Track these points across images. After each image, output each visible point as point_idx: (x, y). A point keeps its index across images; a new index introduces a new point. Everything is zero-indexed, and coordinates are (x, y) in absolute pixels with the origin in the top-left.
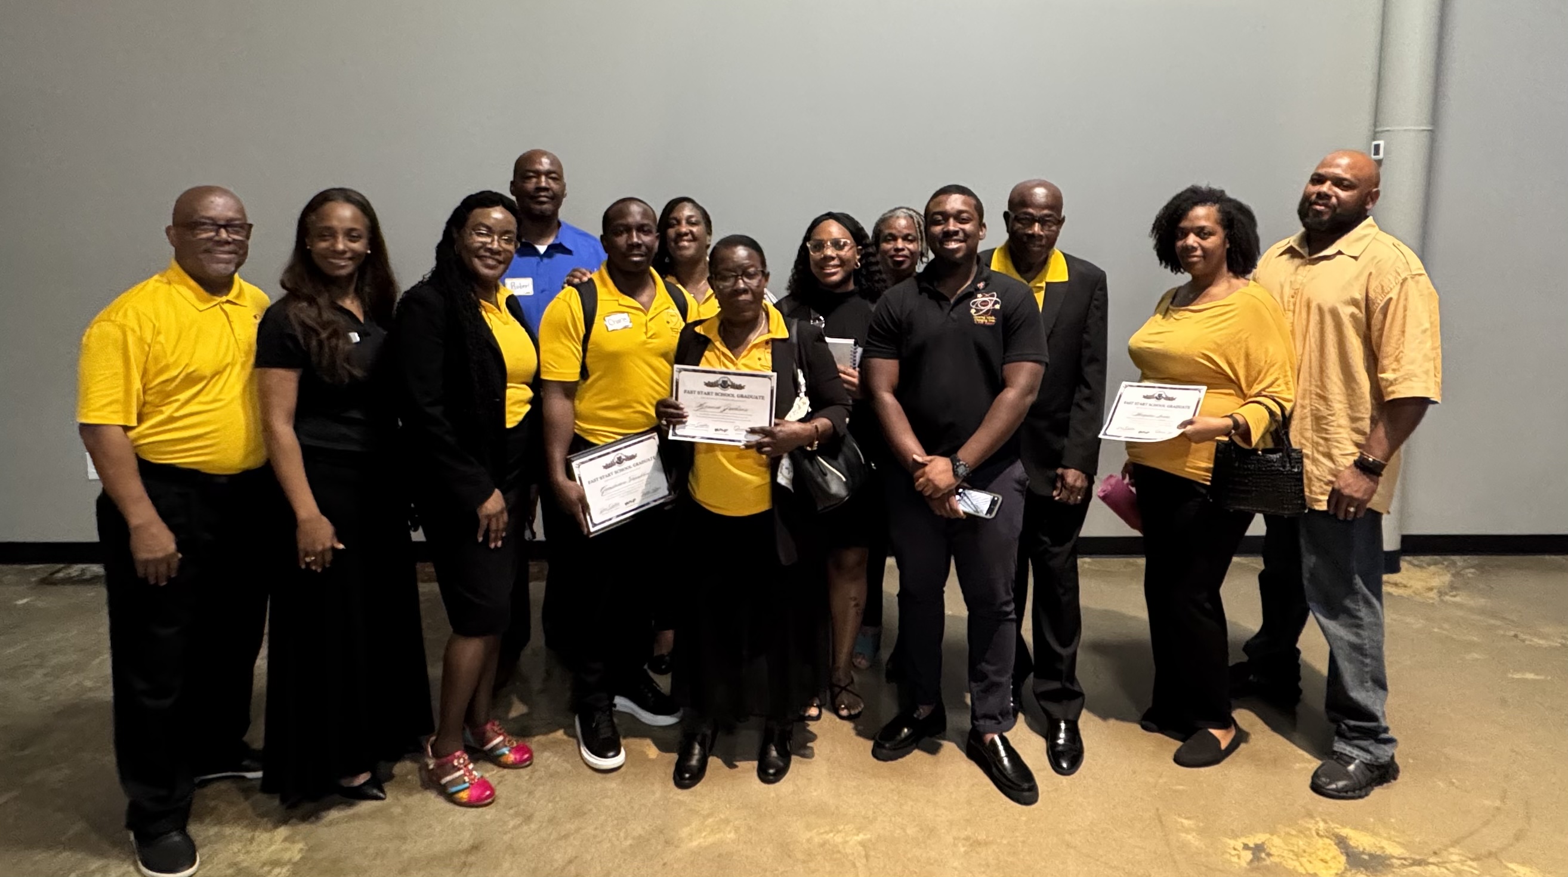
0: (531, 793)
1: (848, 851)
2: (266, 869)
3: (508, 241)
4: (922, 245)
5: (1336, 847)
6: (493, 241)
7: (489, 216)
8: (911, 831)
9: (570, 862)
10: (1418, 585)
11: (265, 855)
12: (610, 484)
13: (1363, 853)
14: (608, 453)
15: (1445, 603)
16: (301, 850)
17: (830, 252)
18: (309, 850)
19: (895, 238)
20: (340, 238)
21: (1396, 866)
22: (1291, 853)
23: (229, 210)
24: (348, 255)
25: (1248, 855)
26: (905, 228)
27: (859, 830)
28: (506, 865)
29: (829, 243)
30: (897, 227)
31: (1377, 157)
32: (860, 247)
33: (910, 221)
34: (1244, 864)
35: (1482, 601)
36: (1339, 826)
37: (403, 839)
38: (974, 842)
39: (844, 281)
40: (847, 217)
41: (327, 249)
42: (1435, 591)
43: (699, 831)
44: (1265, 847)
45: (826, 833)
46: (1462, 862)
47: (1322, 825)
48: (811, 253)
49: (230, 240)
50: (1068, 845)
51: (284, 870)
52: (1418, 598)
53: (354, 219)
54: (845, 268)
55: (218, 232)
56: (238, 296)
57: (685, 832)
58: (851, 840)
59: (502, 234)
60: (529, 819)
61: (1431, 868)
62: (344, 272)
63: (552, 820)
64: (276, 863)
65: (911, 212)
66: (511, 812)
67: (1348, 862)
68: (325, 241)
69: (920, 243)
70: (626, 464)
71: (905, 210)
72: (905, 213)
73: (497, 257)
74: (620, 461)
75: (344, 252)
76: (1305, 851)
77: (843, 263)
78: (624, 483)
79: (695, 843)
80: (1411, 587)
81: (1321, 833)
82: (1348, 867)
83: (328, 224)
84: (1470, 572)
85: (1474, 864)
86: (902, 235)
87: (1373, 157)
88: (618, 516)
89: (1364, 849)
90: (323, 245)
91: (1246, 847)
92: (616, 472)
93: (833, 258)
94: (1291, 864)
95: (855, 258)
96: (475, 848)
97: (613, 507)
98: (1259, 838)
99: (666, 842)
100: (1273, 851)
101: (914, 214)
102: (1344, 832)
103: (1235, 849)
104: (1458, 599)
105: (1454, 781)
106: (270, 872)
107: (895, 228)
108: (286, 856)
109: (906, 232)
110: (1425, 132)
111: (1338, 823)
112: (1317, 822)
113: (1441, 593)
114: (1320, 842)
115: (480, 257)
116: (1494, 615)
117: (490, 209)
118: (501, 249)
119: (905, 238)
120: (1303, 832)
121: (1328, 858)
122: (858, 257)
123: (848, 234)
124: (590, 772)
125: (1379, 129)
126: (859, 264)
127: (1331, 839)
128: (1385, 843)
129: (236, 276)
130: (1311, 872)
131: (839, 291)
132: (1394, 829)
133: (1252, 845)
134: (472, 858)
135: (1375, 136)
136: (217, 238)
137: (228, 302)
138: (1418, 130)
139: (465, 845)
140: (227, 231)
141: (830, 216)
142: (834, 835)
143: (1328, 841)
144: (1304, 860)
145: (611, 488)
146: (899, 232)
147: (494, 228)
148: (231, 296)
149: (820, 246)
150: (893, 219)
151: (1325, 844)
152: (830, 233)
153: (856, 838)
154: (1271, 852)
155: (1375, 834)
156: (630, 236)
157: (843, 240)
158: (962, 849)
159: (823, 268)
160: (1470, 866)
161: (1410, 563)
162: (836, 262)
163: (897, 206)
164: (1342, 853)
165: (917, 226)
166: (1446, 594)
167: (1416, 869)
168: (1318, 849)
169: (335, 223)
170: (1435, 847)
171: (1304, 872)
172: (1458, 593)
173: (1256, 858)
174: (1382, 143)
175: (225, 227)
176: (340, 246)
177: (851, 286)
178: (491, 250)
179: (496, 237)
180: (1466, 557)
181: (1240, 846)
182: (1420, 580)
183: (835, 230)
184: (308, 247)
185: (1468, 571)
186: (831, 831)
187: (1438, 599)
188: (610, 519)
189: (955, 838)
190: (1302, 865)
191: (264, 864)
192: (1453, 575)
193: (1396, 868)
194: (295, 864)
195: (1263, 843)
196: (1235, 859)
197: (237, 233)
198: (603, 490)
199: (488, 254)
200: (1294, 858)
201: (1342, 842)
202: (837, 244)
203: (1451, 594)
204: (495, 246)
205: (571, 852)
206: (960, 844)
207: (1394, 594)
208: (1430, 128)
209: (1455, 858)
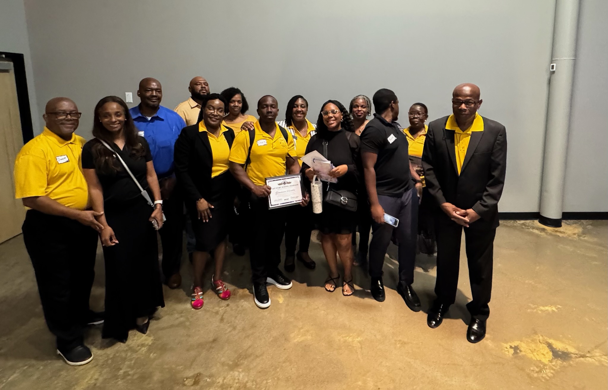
0: (236, 317)
1: (354, 345)
2: (139, 347)
3: (221, 112)
4: (368, 109)
5: (547, 348)
6: (215, 112)
7: (213, 103)
8: (378, 337)
9: (250, 347)
10: (569, 232)
11: (139, 342)
12: (280, 191)
13: (559, 351)
14: (281, 180)
15: (581, 240)
16: (152, 340)
17: (331, 115)
18: (155, 340)
19: (358, 107)
20: (113, 116)
21: (573, 357)
22: (530, 350)
23: (71, 107)
24: (118, 122)
25: (512, 351)
26: (362, 103)
27: (358, 335)
28: (226, 348)
29: (330, 112)
30: (359, 102)
31: (553, 70)
32: (342, 113)
33: (364, 100)
34: (511, 355)
35: (595, 240)
36: (548, 338)
37: (189, 336)
38: (403, 342)
39: (337, 126)
40: (336, 101)
41: (108, 121)
42: (576, 235)
43: (298, 335)
44: (519, 347)
45: (346, 337)
46: (600, 356)
47: (541, 338)
48: (323, 116)
49: (72, 119)
50: (440, 345)
51: (146, 348)
52: (570, 238)
53: (117, 108)
54: (337, 121)
55: (67, 117)
56: (74, 141)
57: (292, 335)
58: (355, 340)
59: (218, 109)
60: (234, 328)
61: (588, 359)
62: (117, 129)
63: (243, 329)
64: (143, 345)
65: (364, 97)
66: (229, 325)
67: (553, 355)
68: (107, 118)
69: (367, 108)
70: (287, 185)
71: (362, 96)
72: (362, 97)
73: (216, 117)
74: (285, 183)
75: (116, 122)
76: (535, 350)
77: (336, 119)
78: (285, 192)
79: (296, 340)
80: (567, 233)
81: (541, 341)
82: (553, 357)
83: (107, 111)
84: (589, 227)
85: (606, 357)
86: (361, 105)
87: (551, 70)
88: (281, 204)
89: (559, 349)
90: (106, 120)
91: (511, 347)
92: (283, 187)
93: (332, 117)
94: (530, 355)
95: (341, 117)
96: (215, 341)
97: (280, 200)
98: (515, 343)
99: (285, 339)
100: (522, 349)
101: (365, 98)
102: (551, 341)
103: (507, 348)
104: (585, 238)
105: (593, 318)
106: (140, 349)
107: (358, 103)
108: (147, 342)
109: (362, 104)
110: (572, 60)
111: (548, 337)
112: (539, 337)
113: (579, 236)
114: (541, 346)
115: (210, 118)
116: (600, 245)
117: (214, 100)
118: (217, 115)
119: (362, 106)
120: (533, 341)
121: (545, 353)
122: (342, 117)
123: (337, 108)
124: (258, 309)
125: (553, 59)
126: (343, 119)
127: (545, 344)
128: (567, 347)
129: (73, 134)
130: (539, 359)
131: (335, 130)
132: (571, 340)
133: (513, 346)
134: (213, 345)
135: (552, 62)
136: (67, 118)
137: (71, 143)
138: (570, 59)
139: (211, 339)
140: (70, 116)
141: (330, 101)
142: (349, 338)
143: (544, 345)
144: (535, 354)
145: (279, 193)
146: (360, 104)
147: (215, 107)
148: (72, 141)
149: (327, 113)
150: (357, 100)
151: (543, 347)
152: (330, 108)
153: (357, 339)
154: (522, 350)
155: (563, 342)
156: (268, 109)
157: (336, 110)
158: (398, 345)
159: (328, 122)
160: (605, 359)
161: (566, 223)
162: (333, 119)
163: (359, 95)
164: (550, 351)
165: (366, 102)
166: (581, 236)
167: (582, 359)
168: (540, 349)
169: (110, 111)
170: (589, 349)
171: (536, 359)
172: (586, 235)
173: (516, 353)
174: (555, 65)
175: (70, 114)
176: (114, 120)
177: (340, 128)
178: (213, 115)
179: (216, 111)
180: (587, 220)
181: (509, 347)
182: (570, 230)
183: (332, 107)
184: (101, 121)
185: (588, 226)
186: (347, 336)
187: (578, 238)
188: (278, 204)
189: (396, 341)
190: (534, 355)
191: (138, 346)
192: (583, 228)
193: (573, 358)
194: (150, 346)
195: (518, 345)
196: (507, 353)
197: (74, 116)
198: (277, 193)
199: (213, 117)
200: (531, 352)
201: (550, 346)
202: (333, 112)
203: (583, 236)
204: (215, 113)
205: (250, 343)
206: (397, 343)
207: (560, 236)
208: (574, 58)
209: (597, 354)
